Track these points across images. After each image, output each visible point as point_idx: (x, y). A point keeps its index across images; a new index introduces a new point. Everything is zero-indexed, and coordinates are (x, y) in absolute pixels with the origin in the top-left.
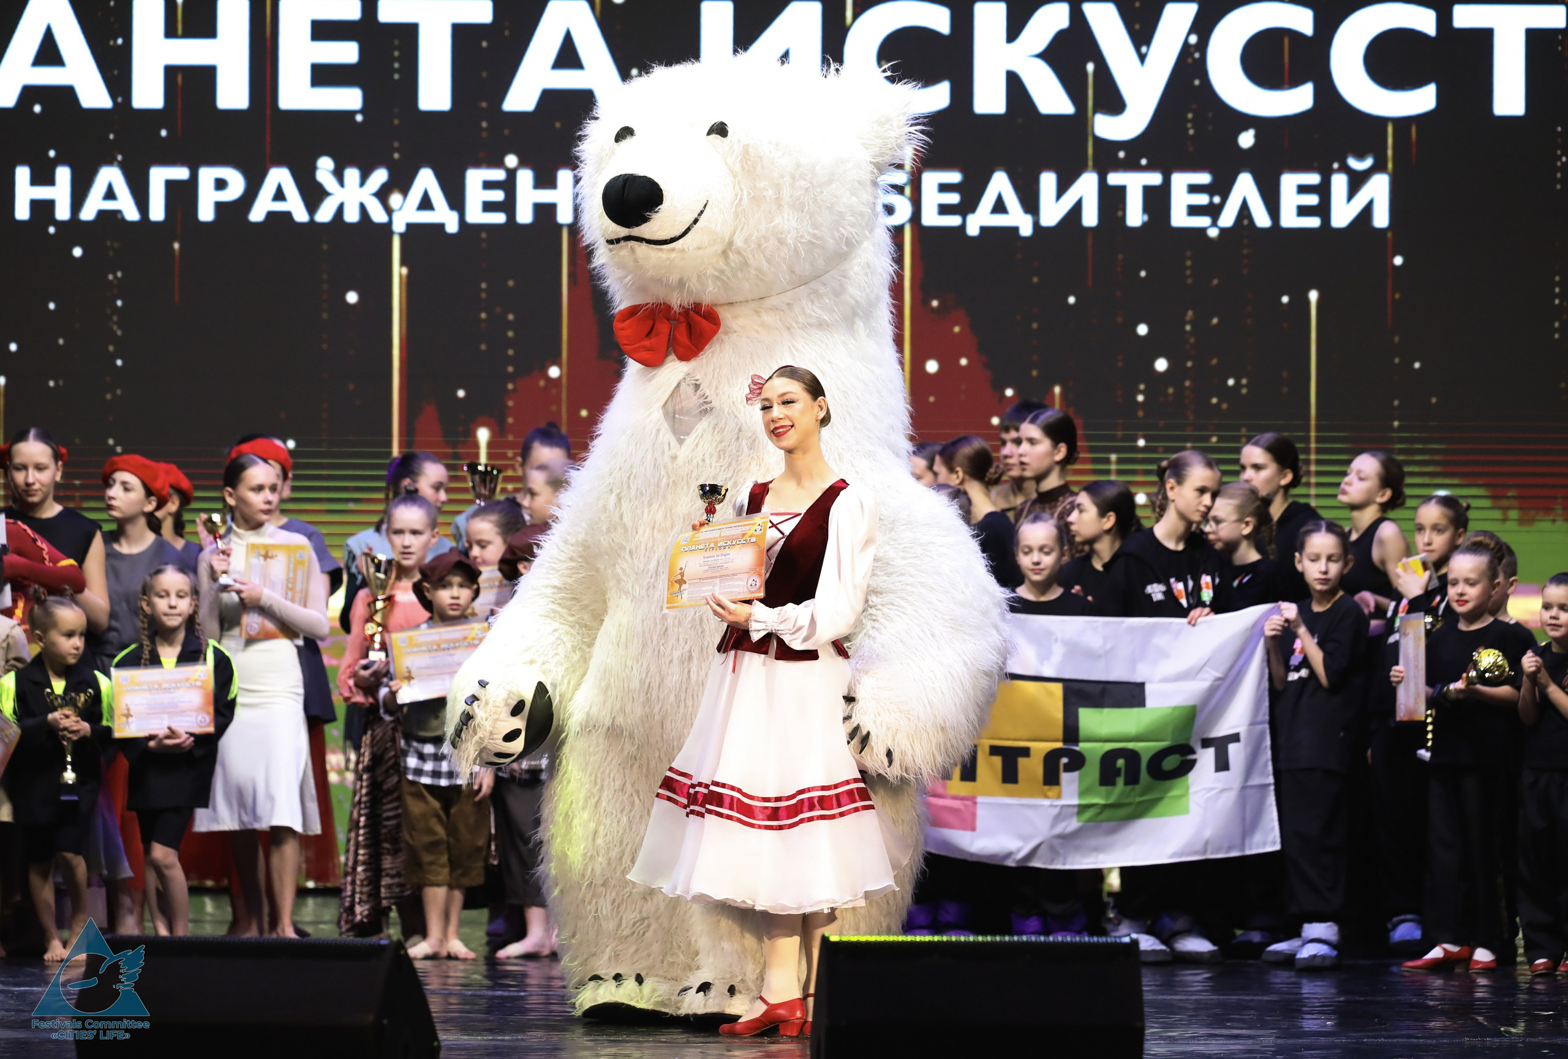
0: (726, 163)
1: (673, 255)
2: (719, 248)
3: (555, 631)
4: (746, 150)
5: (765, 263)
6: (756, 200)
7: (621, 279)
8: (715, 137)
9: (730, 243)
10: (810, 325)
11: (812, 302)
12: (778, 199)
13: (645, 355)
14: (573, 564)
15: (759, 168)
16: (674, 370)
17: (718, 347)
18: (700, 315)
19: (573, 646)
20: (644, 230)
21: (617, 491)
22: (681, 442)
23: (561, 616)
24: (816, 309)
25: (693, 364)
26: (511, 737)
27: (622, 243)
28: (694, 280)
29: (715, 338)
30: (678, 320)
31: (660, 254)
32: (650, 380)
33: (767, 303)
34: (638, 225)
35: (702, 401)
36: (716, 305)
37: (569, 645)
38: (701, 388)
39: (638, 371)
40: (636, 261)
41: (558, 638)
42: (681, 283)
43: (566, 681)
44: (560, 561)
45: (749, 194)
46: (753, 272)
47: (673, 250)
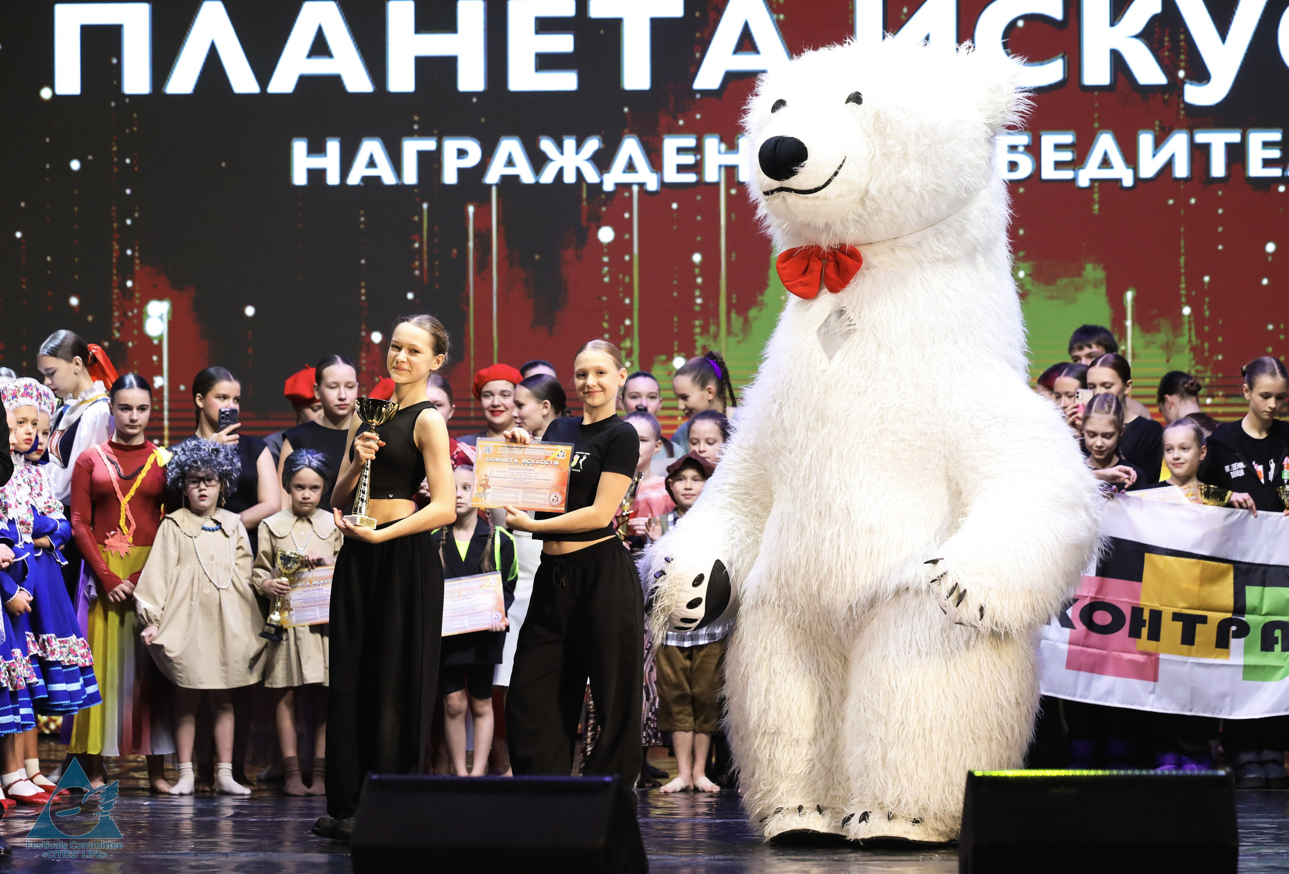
0: (861, 126)
1: (818, 202)
2: (857, 196)
3: (732, 519)
4: (877, 116)
5: (895, 208)
6: (887, 155)
7: (779, 226)
8: (852, 105)
9: (867, 192)
10: (938, 260)
11: (939, 241)
12: (905, 154)
13: (800, 289)
14: (746, 464)
15: (888, 129)
16: (826, 301)
17: (861, 280)
18: (845, 254)
19: (747, 532)
20: (792, 182)
21: (778, 401)
22: (831, 358)
23: (737, 508)
24: (941, 246)
25: (841, 294)
26: (693, 604)
27: (776, 194)
28: (838, 224)
29: (859, 272)
30: (828, 259)
31: (806, 201)
32: (807, 310)
33: (900, 242)
34: (787, 178)
35: (848, 323)
36: (858, 245)
37: (743, 531)
38: (847, 312)
39: (797, 304)
40: (787, 208)
41: (734, 525)
42: (828, 227)
43: (740, 560)
44: (736, 463)
45: (881, 150)
46: (885, 215)
47: (817, 198)
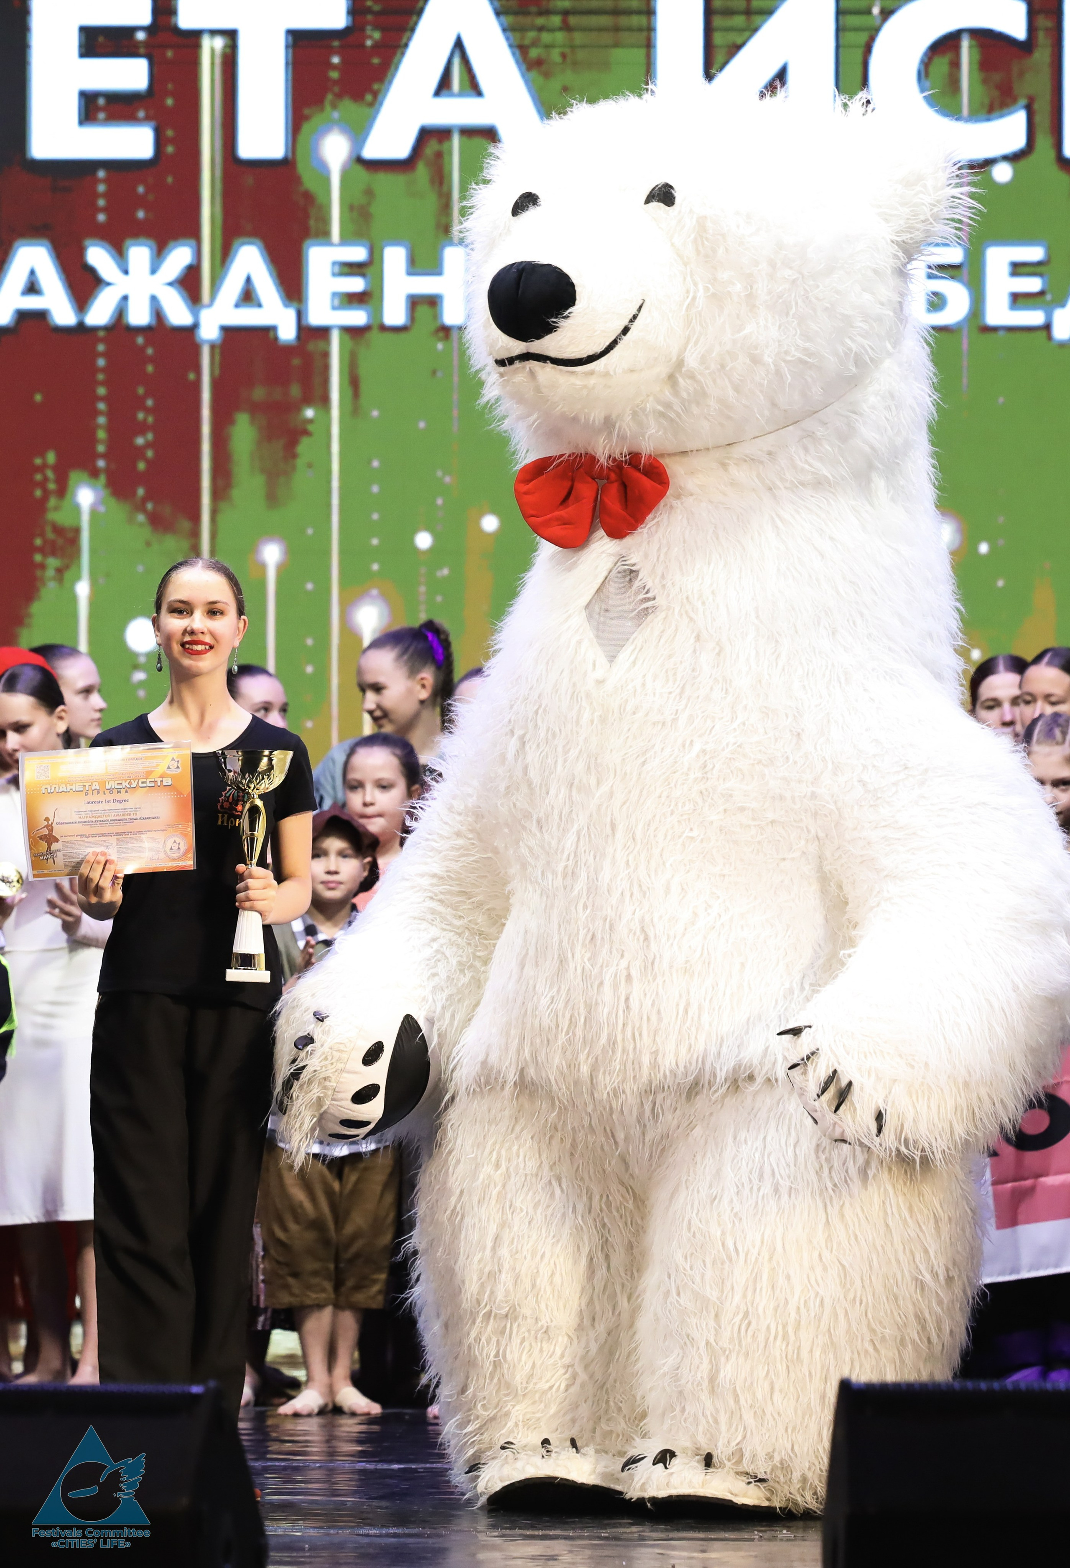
0: (672, 245)
1: (592, 381)
2: (663, 370)
3: (434, 940)
4: (699, 226)
5: (731, 392)
6: (716, 298)
7: (521, 418)
8: (657, 206)
9: (680, 363)
10: (803, 484)
11: (806, 449)
12: (749, 296)
13: (557, 530)
14: (460, 842)
15: (720, 251)
16: (601, 553)
17: (665, 516)
18: (639, 470)
19: (460, 963)
20: (548, 345)
21: (519, 732)
22: (612, 659)
23: (443, 919)
24: (811, 461)
25: (628, 541)
26: (363, 1096)
27: (517, 364)
28: (628, 418)
29: (662, 503)
30: (608, 479)
31: (573, 380)
32: (569, 569)
33: (737, 451)
34: (539, 337)
35: (642, 596)
36: (662, 455)
37: (454, 961)
38: (641, 576)
39: (553, 557)
40: (538, 389)
41: (437, 951)
42: (608, 424)
43: (448, 1015)
44: (441, 836)
45: (707, 289)
46: (712, 404)
47: (592, 373)
